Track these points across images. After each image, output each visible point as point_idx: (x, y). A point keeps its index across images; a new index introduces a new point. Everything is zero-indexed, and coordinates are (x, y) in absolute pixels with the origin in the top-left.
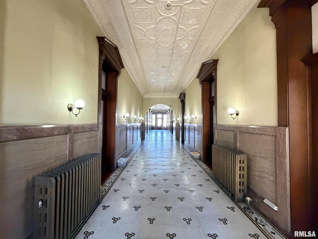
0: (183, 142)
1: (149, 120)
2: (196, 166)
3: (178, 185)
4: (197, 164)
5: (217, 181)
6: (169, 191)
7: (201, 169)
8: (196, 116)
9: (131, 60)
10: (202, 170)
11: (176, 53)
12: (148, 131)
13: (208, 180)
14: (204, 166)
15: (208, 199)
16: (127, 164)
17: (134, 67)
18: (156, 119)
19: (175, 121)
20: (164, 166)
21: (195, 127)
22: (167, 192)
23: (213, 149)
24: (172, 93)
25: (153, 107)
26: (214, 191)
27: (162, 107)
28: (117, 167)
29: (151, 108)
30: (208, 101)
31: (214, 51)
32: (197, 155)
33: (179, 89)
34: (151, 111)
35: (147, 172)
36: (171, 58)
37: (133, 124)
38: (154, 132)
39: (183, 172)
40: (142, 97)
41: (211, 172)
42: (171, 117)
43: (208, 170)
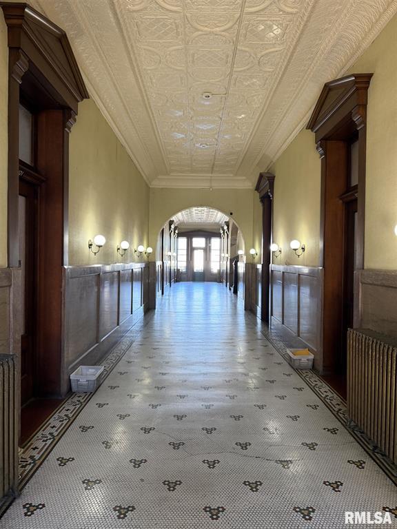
0: (265, 319)
1: (169, 254)
2: (300, 389)
3: (244, 446)
4: (304, 385)
5: (359, 435)
6: (219, 462)
7: (314, 399)
8: (302, 244)
9: (109, 74)
10: (319, 403)
11: (246, 52)
12: (166, 285)
13: (334, 431)
14: (325, 389)
15: (330, 484)
16: (98, 384)
17: (119, 94)
18: (190, 250)
19: (245, 258)
20: (206, 388)
21: (299, 275)
22: (212, 465)
23: (350, 342)
24: (236, 175)
25: (180, 214)
26: (349, 461)
27: (208, 215)
28: (70, 392)
29: (174, 218)
30: (341, 199)
31: (359, 47)
32: (305, 357)
33: (257, 162)
34: (173, 227)
35: (156, 406)
36: (232, 70)
37: (119, 266)
38: (183, 288)
39: (261, 407)
40: (147, 185)
41: (344, 409)
42: (232, 245)
43: (334, 402)
